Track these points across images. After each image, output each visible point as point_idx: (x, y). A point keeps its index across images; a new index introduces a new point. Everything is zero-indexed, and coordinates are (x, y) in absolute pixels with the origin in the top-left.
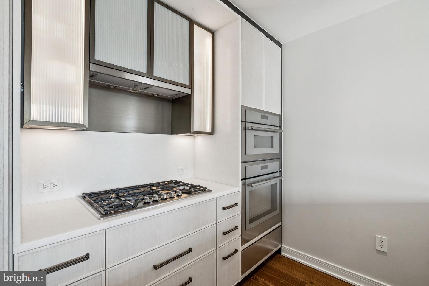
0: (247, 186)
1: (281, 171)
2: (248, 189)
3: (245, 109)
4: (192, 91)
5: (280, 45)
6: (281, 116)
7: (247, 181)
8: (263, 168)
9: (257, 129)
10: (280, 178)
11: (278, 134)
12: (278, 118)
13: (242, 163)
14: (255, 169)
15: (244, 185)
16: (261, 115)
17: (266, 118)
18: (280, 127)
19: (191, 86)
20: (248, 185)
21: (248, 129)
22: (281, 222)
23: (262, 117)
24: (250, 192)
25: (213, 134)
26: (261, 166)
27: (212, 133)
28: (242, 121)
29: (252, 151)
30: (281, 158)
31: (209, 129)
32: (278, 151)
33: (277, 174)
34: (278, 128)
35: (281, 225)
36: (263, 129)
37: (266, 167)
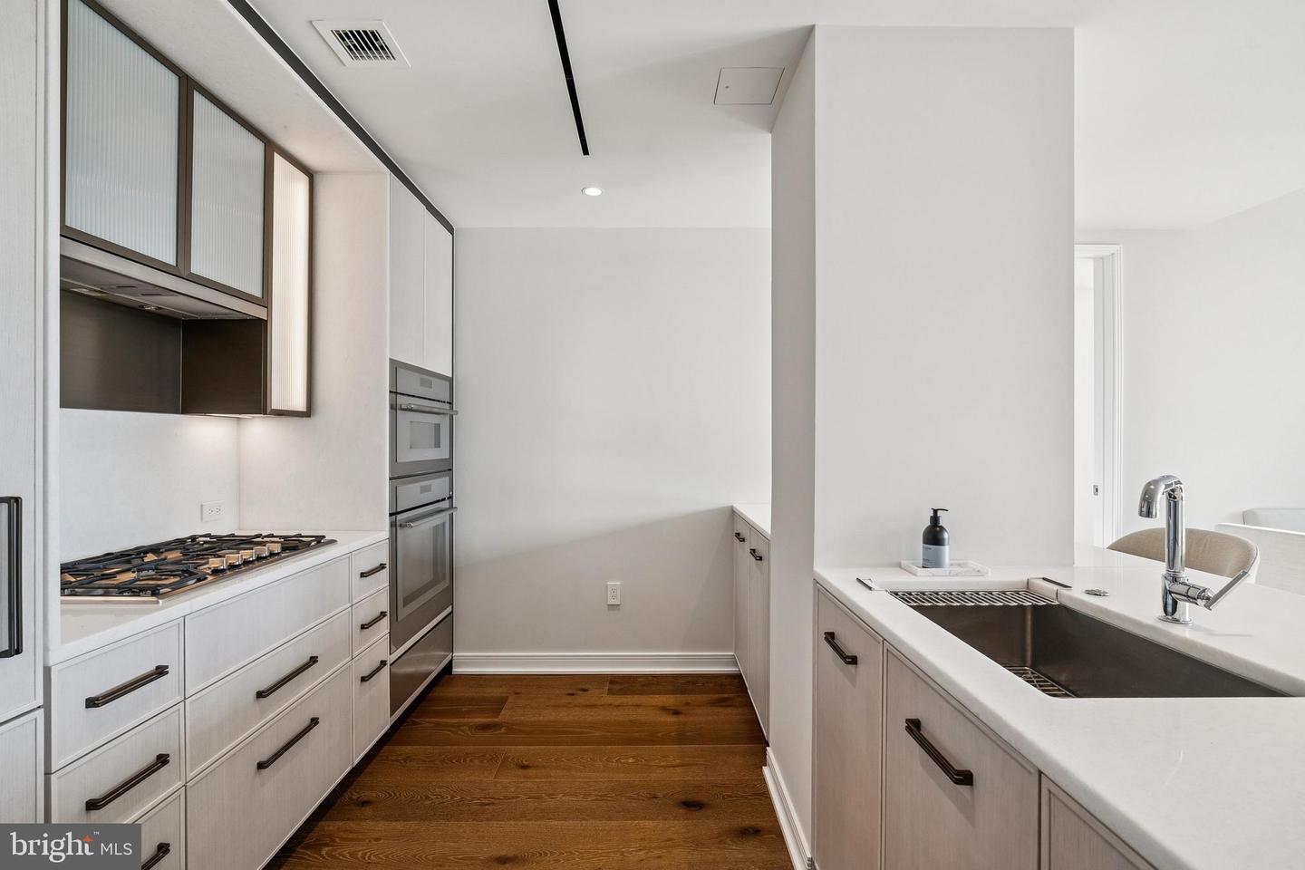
0: (398, 528)
1: (450, 497)
2: (400, 534)
3: (396, 366)
4: (269, 314)
5: (450, 229)
6: (451, 380)
7: (400, 517)
8: (425, 490)
9: (420, 409)
10: (450, 512)
11: (448, 418)
12: (448, 383)
13: (390, 479)
14: (413, 493)
15: (393, 525)
16: (421, 379)
17: (429, 385)
18: (450, 403)
19: (265, 300)
20: (401, 525)
21: (401, 409)
22: (452, 604)
23: (423, 383)
24: (404, 540)
25: (310, 416)
26: (421, 487)
27: (308, 413)
28: (391, 392)
29: (407, 456)
30: (451, 470)
31: (299, 403)
32: (448, 457)
33: (445, 504)
34: (447, 406)
35: (451, 612)
36: (427, 409)
37: (429, 488)
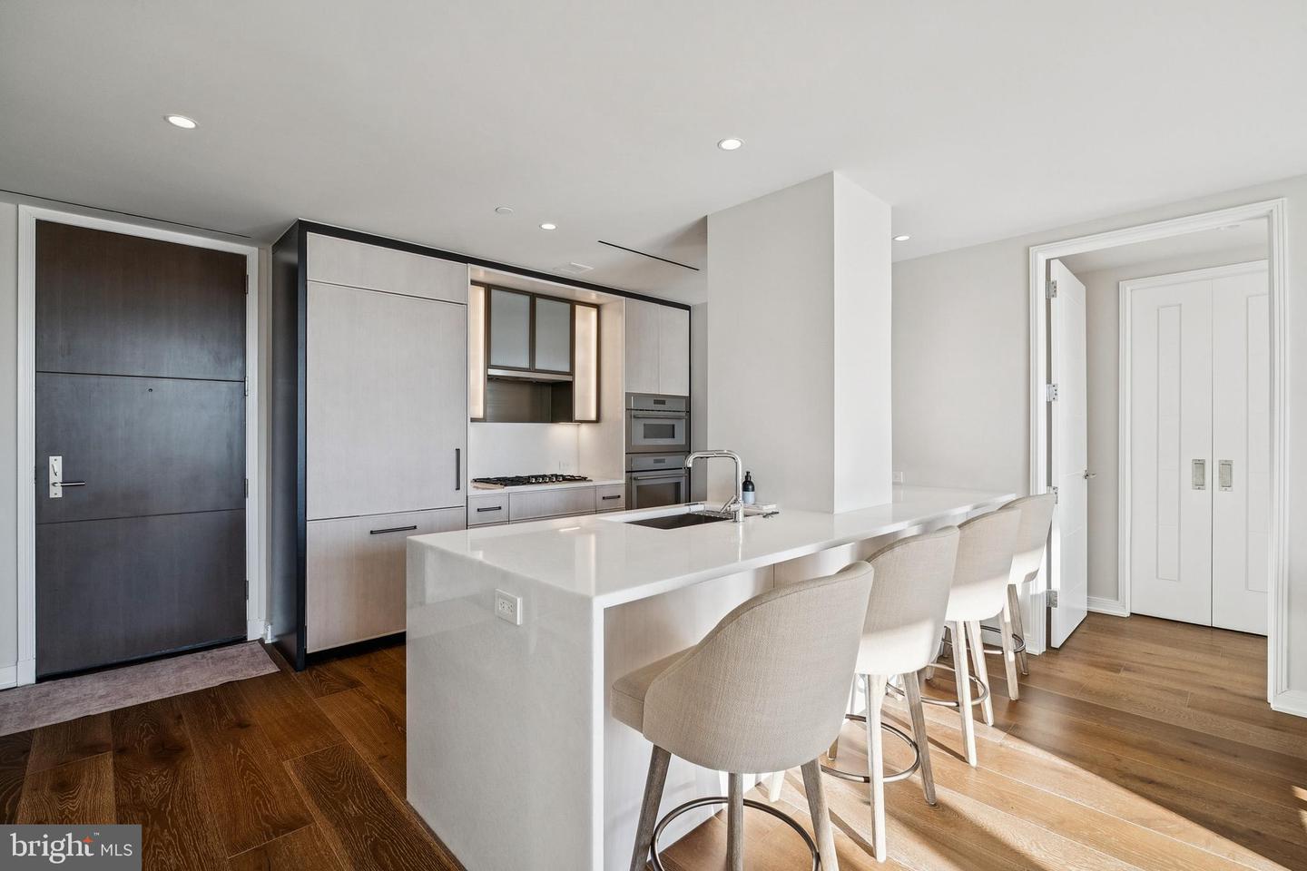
0: (633, 480)
2: (635, 484)
4: (574, 378)
5: (687, 308)
6: (689, 399)
7: (634, 475)
8: (656, 461)
9: (650, 416)
11: (684, 420)
12: (684, 401)
13: (627, 453)
14: (645, 463)
15: (629, 478)
16: (655, 400)
17: (663, 402)
18: (687, 412)
19: (572, 373)
20: (635, 479)
21: (636, 418)
23: (657, 402)
24: (638, 487)
25: (598, 423)
26: (655, 459)
27: (598, 420)
28: (626, 409)
29: (641, 441)
30: (687, 451)
31: (593, 416)
32: (684, 443)
33: (682, 471)
34: (684, 414)
36: (658, 417)
37: (663, 461)
